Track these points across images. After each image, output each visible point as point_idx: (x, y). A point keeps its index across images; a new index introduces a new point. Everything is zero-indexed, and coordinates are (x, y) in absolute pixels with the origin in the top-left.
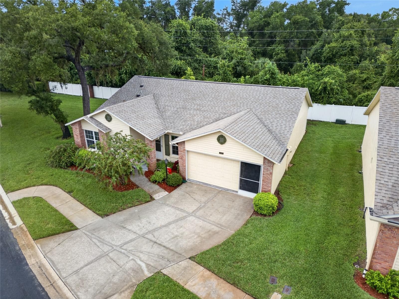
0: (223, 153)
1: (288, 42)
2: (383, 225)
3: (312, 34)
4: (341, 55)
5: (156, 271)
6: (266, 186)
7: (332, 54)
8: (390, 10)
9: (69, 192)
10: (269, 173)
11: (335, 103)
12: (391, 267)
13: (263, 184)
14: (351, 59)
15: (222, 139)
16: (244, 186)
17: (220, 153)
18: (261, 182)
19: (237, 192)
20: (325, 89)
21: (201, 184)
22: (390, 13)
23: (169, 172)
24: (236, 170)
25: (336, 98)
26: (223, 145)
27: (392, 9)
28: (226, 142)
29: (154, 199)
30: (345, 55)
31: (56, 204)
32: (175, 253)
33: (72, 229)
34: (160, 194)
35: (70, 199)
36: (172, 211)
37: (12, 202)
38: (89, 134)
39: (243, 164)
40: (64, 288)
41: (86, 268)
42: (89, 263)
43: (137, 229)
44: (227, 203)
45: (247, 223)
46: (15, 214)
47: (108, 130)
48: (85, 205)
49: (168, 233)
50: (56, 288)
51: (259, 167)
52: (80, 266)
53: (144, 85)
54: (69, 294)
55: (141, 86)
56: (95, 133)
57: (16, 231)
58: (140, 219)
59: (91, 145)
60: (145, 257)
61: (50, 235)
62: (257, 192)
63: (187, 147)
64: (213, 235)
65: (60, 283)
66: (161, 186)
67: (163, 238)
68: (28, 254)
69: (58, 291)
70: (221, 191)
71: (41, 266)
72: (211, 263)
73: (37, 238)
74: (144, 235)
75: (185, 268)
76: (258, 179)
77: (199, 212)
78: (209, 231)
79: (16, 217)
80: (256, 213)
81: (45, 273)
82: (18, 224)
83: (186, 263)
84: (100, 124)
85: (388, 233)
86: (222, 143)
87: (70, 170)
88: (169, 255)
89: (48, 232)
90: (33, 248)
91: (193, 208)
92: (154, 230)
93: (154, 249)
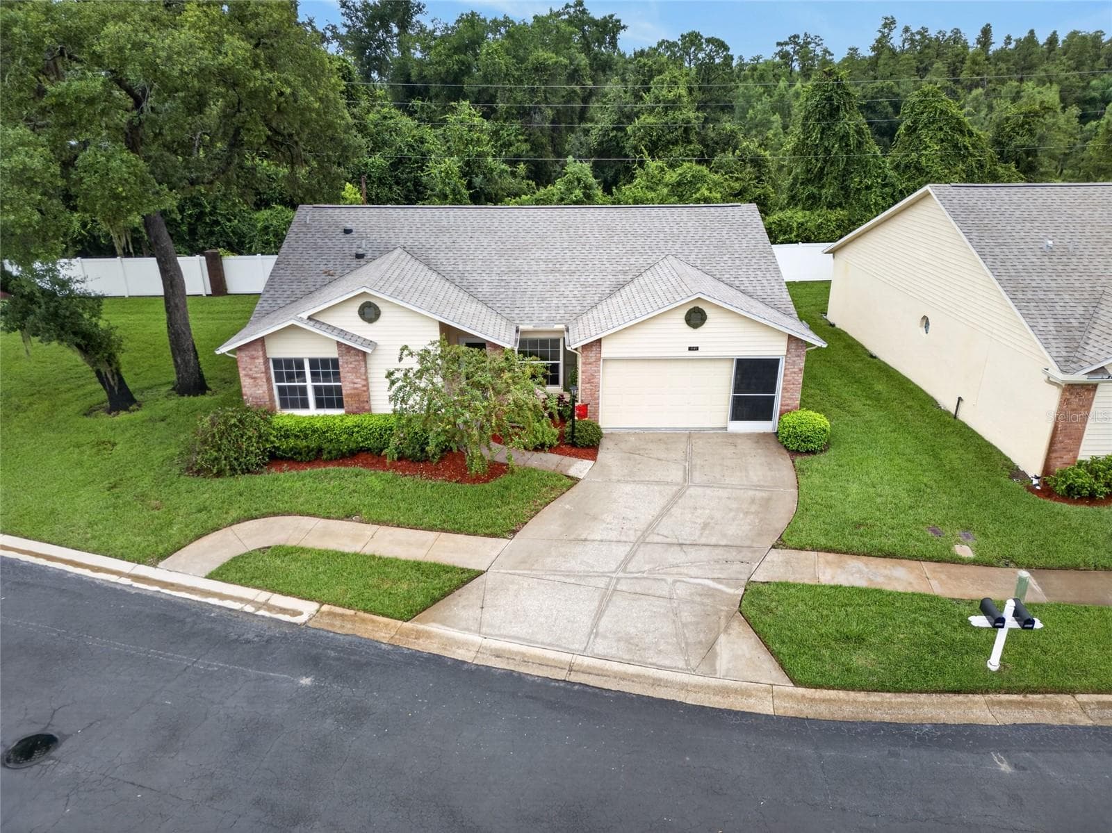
0: (697, 349)
1: (529, 114)
2: (1070, 388)
3: (573, 95)
4: (669, 142)
5: (743, 583)
6: (791, 399)
8: (660, 45)
9: (348, 517)
10: (797, 370)
12: (1075, 457)
13: (783, 397)
14: (691, 150)
15: (696, 317)
17: (690, 349)
18: (779, 394)
19: (726, 429)
21: (637, 431)
22: (661, 50)
23: (578, 415)
26: (700, 330)
27: (663, 41)
28: (707, 321)
29: (578, 480)
30: (675, 143)
31: (349, 547)
32: (739, 548)
33: (470, 576)
34: (580, 467)
35: (369, 529)
36: (642, 488)
37: (210, 576)
38: (288, 368)
39: (740, 362)
40: (608, 665)
41: (605, 623)
42: (600, 614)
43: (613, 535)
44: (729, 451)
45: (799, 471)
46: (263, 596)
47: (371, 344)
48: (431, 528)
49: (683, 524)
50: (587, 671)
51: (778, 360)
52: (586, 621)
53: (349, 226)
54: (632, 669)
55: (348, 231)
56: (314, 362)
57: (324, 623)
58: (595, 518)
59: (293, 398)
60: (694, 571)
61: (435, 601)
62: (768, 417)
63: (607, 350)
64: (766, 503)
65: (587, 661)
66: (562, 453)
67: (686, 535)
68: (433, 648)
69: (600, 673)
70: (691, 435)
71: (498, 655)
72: (822, 541)
73: (411, 614)
74: (642, 541)
75: (787, 563)
76: (773, 390)
77: (697, 477)
78: (753, 501)
79: (278, 600)
80: (795, 453)
81: (525, 660)
82: (305, 610)
83: (777, 556)
84: (342, 332)
85: (1075, 401)
86: (695, 326)
87: (274, 473)
88: (732, 555)
89: (420, 599)
90: (428, 635)
91: (676, 474)
92: (651, 527)
93: (693, 554)
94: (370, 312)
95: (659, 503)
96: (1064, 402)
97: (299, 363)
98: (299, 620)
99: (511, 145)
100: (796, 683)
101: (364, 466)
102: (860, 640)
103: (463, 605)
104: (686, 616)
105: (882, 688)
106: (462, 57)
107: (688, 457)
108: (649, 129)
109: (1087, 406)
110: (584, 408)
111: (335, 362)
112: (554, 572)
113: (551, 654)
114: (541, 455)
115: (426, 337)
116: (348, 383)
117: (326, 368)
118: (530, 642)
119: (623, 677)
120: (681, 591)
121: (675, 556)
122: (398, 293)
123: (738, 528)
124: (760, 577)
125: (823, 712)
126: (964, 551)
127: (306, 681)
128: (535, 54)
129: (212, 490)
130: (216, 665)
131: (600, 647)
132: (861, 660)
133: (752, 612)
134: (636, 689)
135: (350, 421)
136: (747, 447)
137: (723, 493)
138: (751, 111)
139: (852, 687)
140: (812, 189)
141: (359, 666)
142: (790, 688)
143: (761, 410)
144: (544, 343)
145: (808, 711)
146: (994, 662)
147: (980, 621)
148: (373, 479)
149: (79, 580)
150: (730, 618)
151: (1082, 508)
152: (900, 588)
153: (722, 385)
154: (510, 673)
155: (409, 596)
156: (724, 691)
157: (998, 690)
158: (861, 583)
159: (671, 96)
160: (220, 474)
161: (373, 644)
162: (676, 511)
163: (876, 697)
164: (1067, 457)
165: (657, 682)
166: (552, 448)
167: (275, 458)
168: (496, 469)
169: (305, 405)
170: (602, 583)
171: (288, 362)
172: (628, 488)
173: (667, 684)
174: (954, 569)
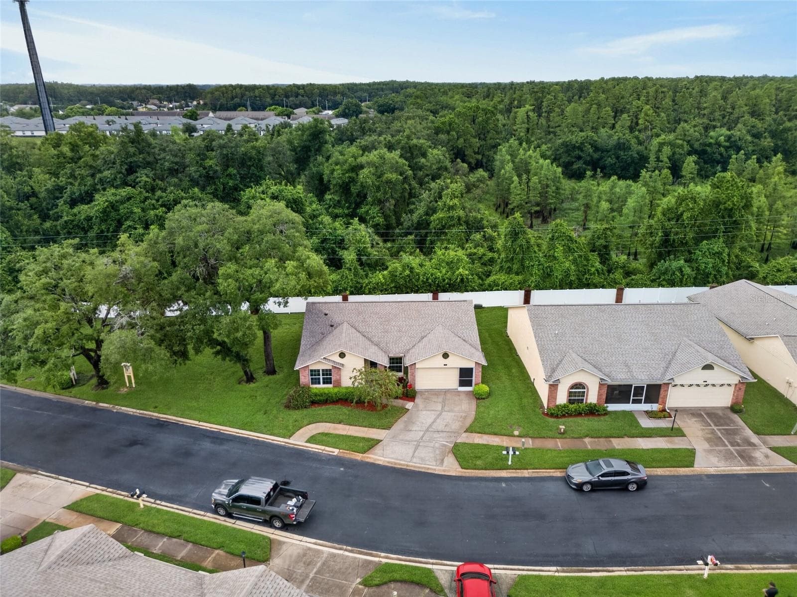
0: (447, 365)
2: (550, 385)
4: (450, 226)
5: (454, 443)
6: (478, 380)
7: (442, 226)
9: (340, 423)
10: (479, 371)
11: (472, 291)
12: (555, 404)
15: (446, 356)
16: (463, 383)
17: (445, 365)
18: (474, 378)
19: (457, 389)
20: (462, 280)
21: (428, 390)
23: (409, 388)
24: (456, 374)
25: (471, 286)
28: (449, 357)
29: (408, 410)
30: (454, 225)
31: (344, 433)
32: (454, 433)
33: (379, 441)
34: (409, 405)
35: (347, 427)
36: (429, 412)
37: (306, 442)
38: (314, 373)
39: (461, 369)
40: (416, 465)
41: (416, 454)
42: (415, 452)
43: (420, 428)
44: (457, 398)
45: (478, 406)
46: (323, 447)
47: (343, 365)
48: (366, 427)
49: (440, 425)
50: (412, 466)
51: (472, 369)
52: (411, 455)
53: (327, 312)
54: (422, 466)
55: (326, 315)
56: (323, 370)
57: (341, 455)
58: (413, 423)
59: (315, 381)
60: (441, 439)
61: (370, 449)
62: (471, 386)
63: (417, 366)
64: (465, 418)
65: (411, 464)
66: (404, 400)
67: (440, 428)
68: (371, 461)
69: (414, 467)
70: (446, 392)
71: (389, 462)
72: (478, 430)
73: (364, 452)
74: (427, 430)
75: (467, 437)
76: (472, 377)
77: (446, 408)
78: (461, 417)
79: (327, 449)
80: (478, 399)
81: (395, 464)
82: (336, 452)
83: (465, 435)
84: (334, 362)
85: (553, 388)
86: (446, 358)
87: (313, 408)
88: (452, 434)
89: (366, 448)
90: (370, 458)
91: (439, 408)
92: (430, 426)
93: (442, 434)
94: (342, 355)
95: (434, 417)
96: (550, 388)
97: (319, 371)
98: (335, 454)
99: (374, 217)
100: (462, 468)
101: (342, 405)
102: (480, 457)
103: (378, 449)
104: (437, 452)
105: (482, 469)
106: (350, 175)
107: (444, 401)
108: (441, 219)
109: (557, 389)
110: (411, 385)
111: (330, 370)
112: (402, 440)
113: (402, 462)
114: (396, 400)
115: (361, 365)
116: (334, 378)
117: (327, 372)
118: (397, 459)
119: (419, 467)
120: (437, 445)
121: (436, 435)
122: (351, 349)
123: (455, 426)
124: (459, 441)
125: (467, 475)
126: (516, 433)
127: (342, 469)
128: (386, 175)
129: (296, 414)
130: (318, 466)
131: (415, 460)
132: (479, 462)
133: (454, 451)
134: (423, 470)
135: (336, 390)
136: (463, 396)
137: (453, 414)
138: (503, 171)
139: (475, 469)
140: (509, 264)
141: (354, 465)
142: (461, 470)
143: (469, 384)
144: (397, 359)
145: (464, 475)
146: (510, 463)
147: (504, 452)
148: (345, 410)
149: (269, 443)
150: (449, 452)
151: (553, 420)
152: (495, 444)
153: (455, 377)
154: (392, 467)
155: (363, 447)
156: (444, 471)
157: (510, 469)
158: (485, 443)
159: (451, 204)
160: (298, 408)
161: (356, 460)
162: (438, 421)
163: (480, 471)
164: (553, 404)
165: (428, 469)
166: (401, 398)
167: (313, 403)
168: (384, 406)
169: (319, 383)
170: (415, 443)
171: (315, 371)
172: (424, 412)
173: (431, 469)
174: (512, 438)
